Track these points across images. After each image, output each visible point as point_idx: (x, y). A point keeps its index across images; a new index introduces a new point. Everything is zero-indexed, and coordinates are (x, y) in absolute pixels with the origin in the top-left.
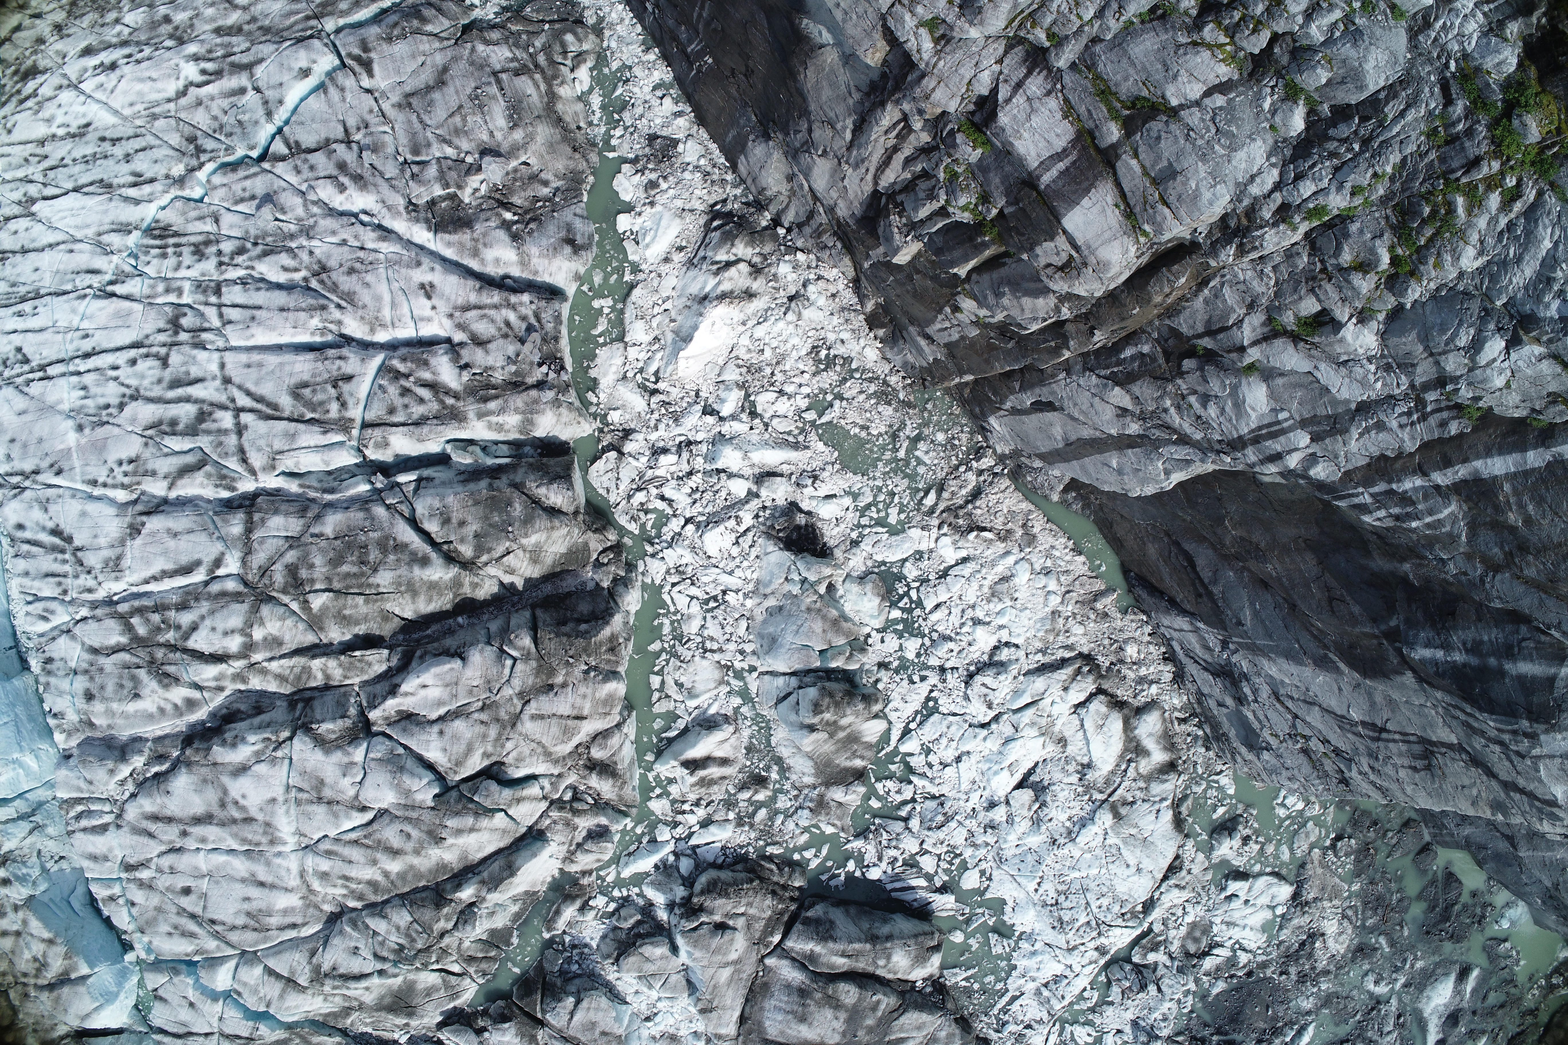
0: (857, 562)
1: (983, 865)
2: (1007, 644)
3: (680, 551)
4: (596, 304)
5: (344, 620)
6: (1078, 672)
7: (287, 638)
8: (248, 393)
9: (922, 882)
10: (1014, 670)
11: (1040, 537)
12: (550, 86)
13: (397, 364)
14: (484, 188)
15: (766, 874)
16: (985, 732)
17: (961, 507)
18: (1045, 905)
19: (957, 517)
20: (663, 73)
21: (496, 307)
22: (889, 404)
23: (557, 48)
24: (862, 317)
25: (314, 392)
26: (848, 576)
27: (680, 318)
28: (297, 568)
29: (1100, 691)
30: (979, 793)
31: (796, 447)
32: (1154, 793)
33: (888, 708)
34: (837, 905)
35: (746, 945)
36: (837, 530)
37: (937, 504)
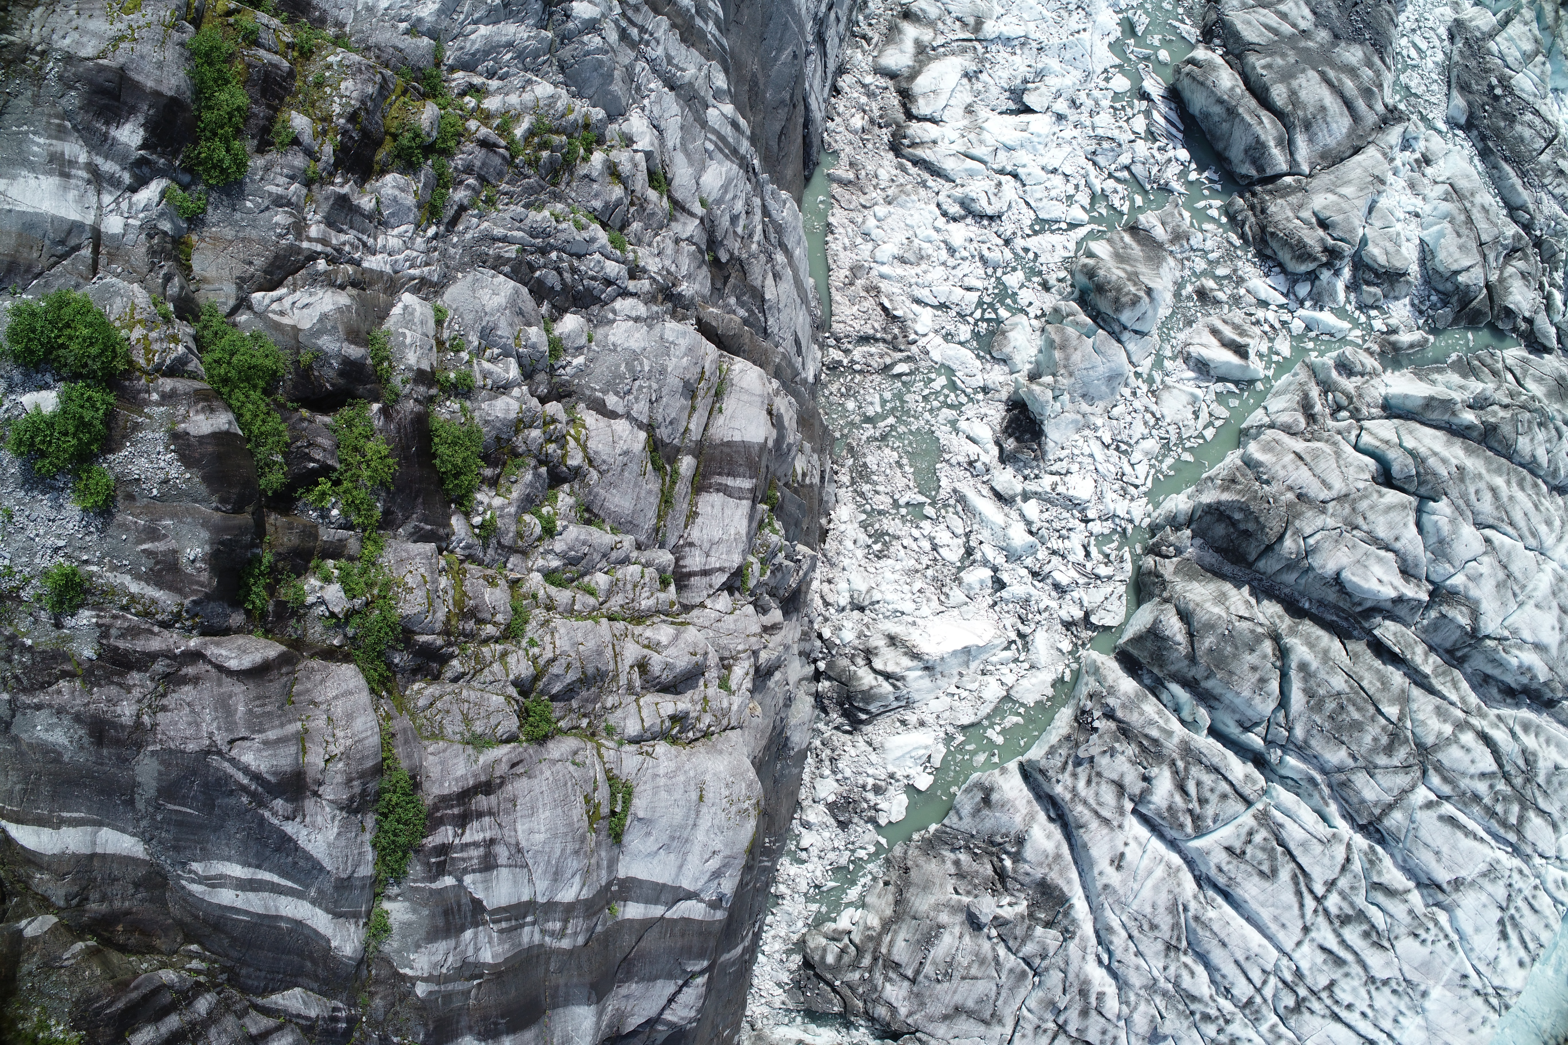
0: (997, 375)
1: (1102, 84)
2: (945, 214)
3: (1111, 506)
5: (1384, 682)
6: (913, 145)
7: (1431, 707)
8: (1302, 906)
10: (958, 192)
11: (848, 265)
12: (880, 935)
13: (1189, 829)
14: (1006, 900)
15: (1256, 228)
16: (1020, 171)
17: (885, 341)
18: (1088, 15)
19: (895, 337)
20: (786, 867)
21: (1085, 803)
23: (846, 959)
24: (827, 546)
25: (1260, 863)
26: (1012, 373)
27: (955, 672)
28: (1385, 749)
29: (910, 116)
30: (1061, 134)
31: (961, 499)
32: (937, 11)
33: (1072, 254)
34: (1227, 160)
35: (1314, 197)
36: (989, 412)
37: (900, 360)
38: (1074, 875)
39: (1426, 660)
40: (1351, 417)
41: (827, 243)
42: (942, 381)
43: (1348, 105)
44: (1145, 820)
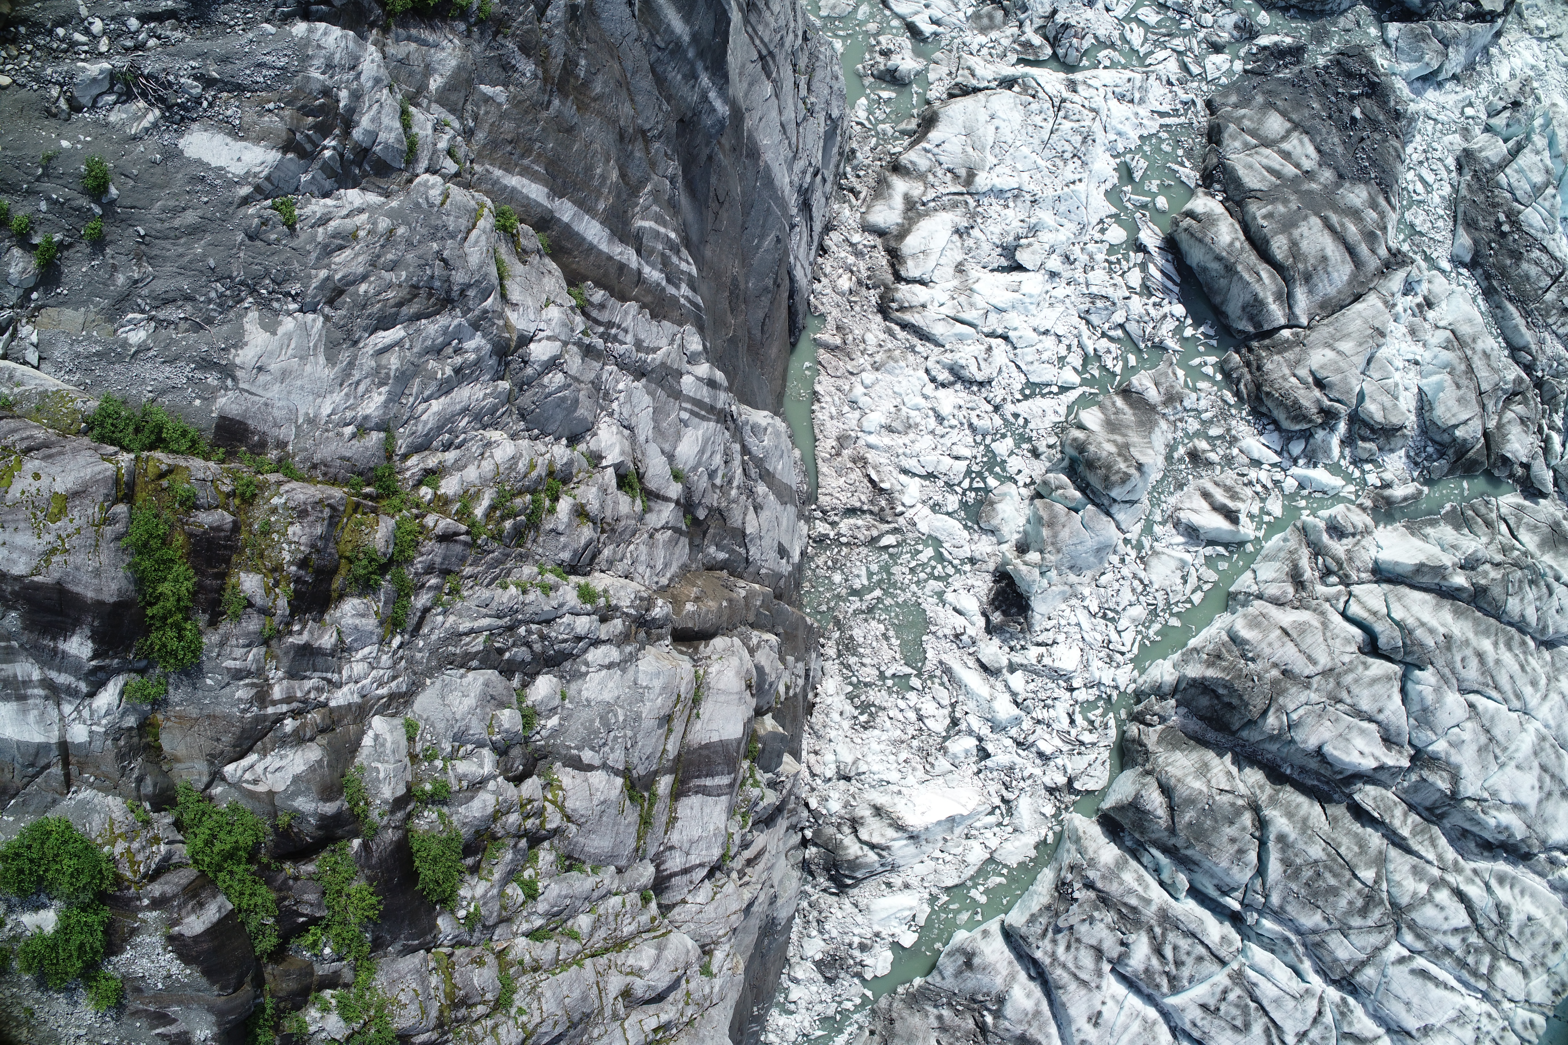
0: (984, 546)
1: (1098, 236)
2: (933, 380)
3: (1097, 674)
4: (983, 899)
5: (1362, 845)
6: (901, 309)
7: (1407, 868)
9: (1152, 269)
10: (948, 358)
11: (834, 434)
13: (1165, 988)
15: (1251, 386)
16: (1011, 334)
17: (871, 512)
18: (1084, 164)
19: (882, 509)
20: (775, 1019)
21: (1064, 967)
22: (851, 637)
24: (813, 720)
25: (1233, 1019)
26: (1000, 543)
27: (939, 838)
28: (1360, 911)
29: (898, 278)
30: (1054, 293)
31: (947, 671)
32: (928, 163)
33: (1063, 419)
34: (1225, 315)
35: (1312, 352)
36: (976, 584)
37: (887, 532)
38: (1053, 1029)
39: (1405, 821)
40: (1341, 583)
41: (813, 412)
42: (929, 552)
43: (1351, 250)
44: (1124, 979)
